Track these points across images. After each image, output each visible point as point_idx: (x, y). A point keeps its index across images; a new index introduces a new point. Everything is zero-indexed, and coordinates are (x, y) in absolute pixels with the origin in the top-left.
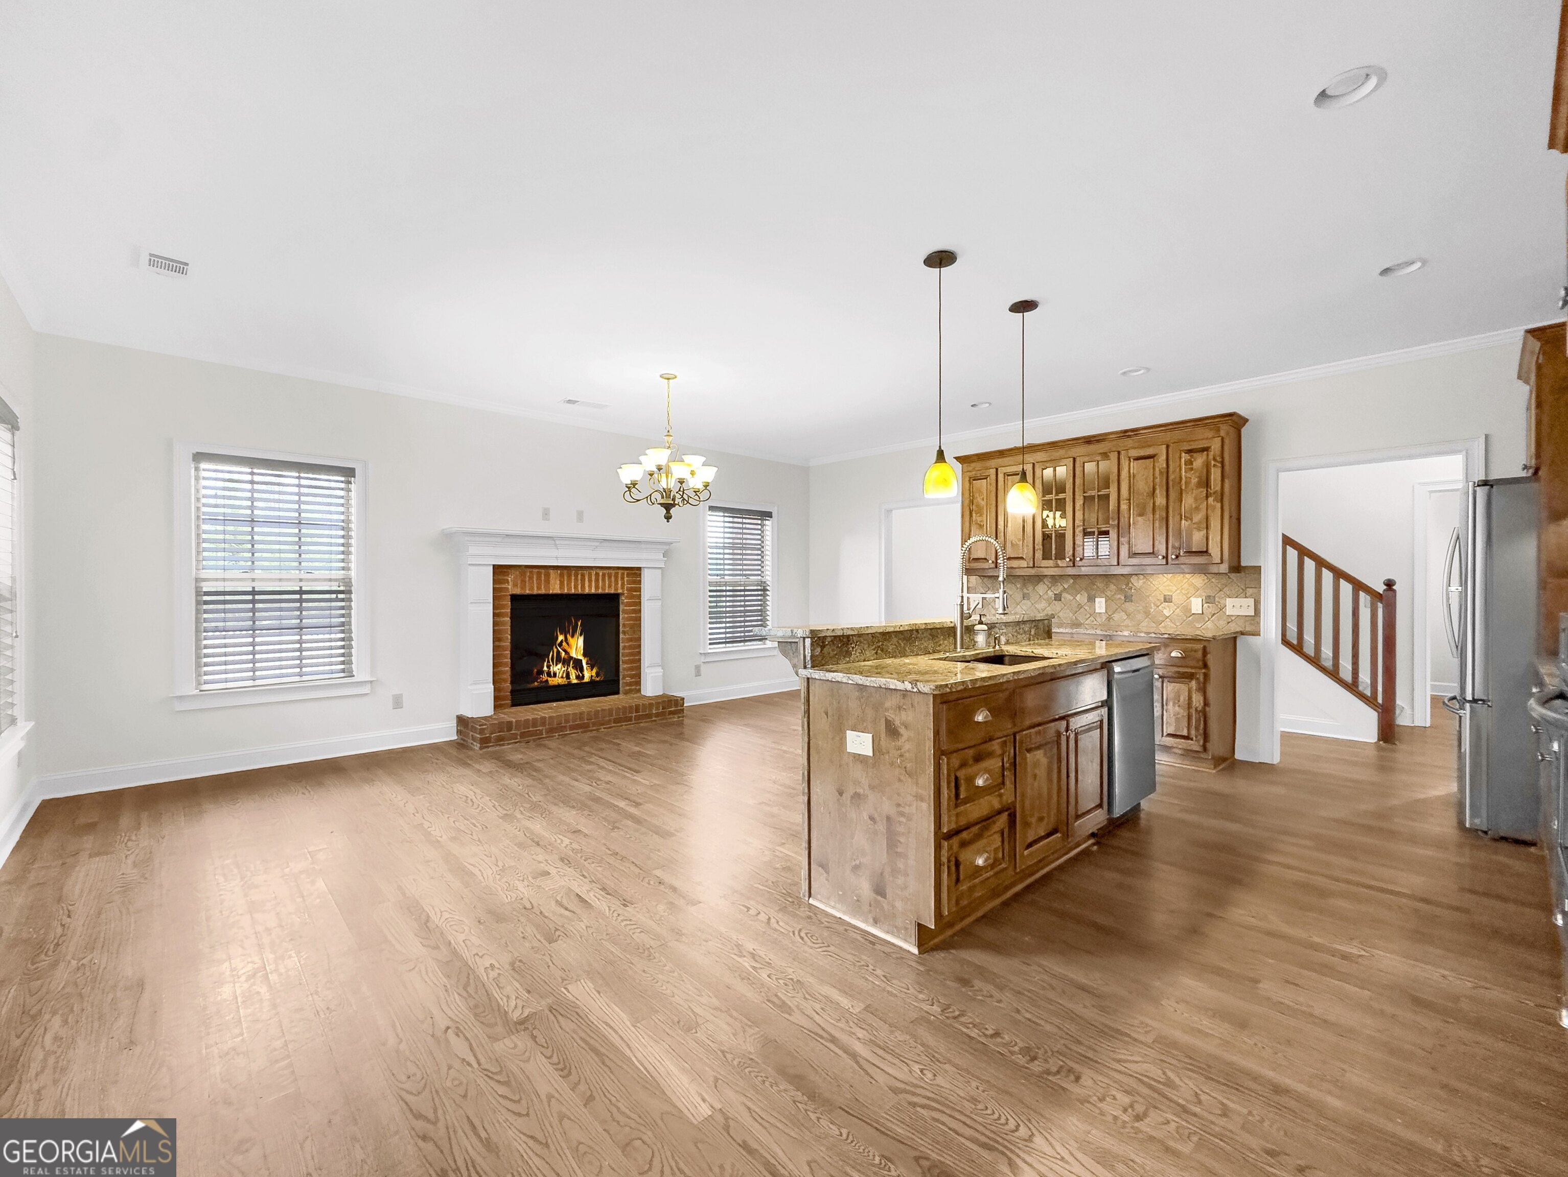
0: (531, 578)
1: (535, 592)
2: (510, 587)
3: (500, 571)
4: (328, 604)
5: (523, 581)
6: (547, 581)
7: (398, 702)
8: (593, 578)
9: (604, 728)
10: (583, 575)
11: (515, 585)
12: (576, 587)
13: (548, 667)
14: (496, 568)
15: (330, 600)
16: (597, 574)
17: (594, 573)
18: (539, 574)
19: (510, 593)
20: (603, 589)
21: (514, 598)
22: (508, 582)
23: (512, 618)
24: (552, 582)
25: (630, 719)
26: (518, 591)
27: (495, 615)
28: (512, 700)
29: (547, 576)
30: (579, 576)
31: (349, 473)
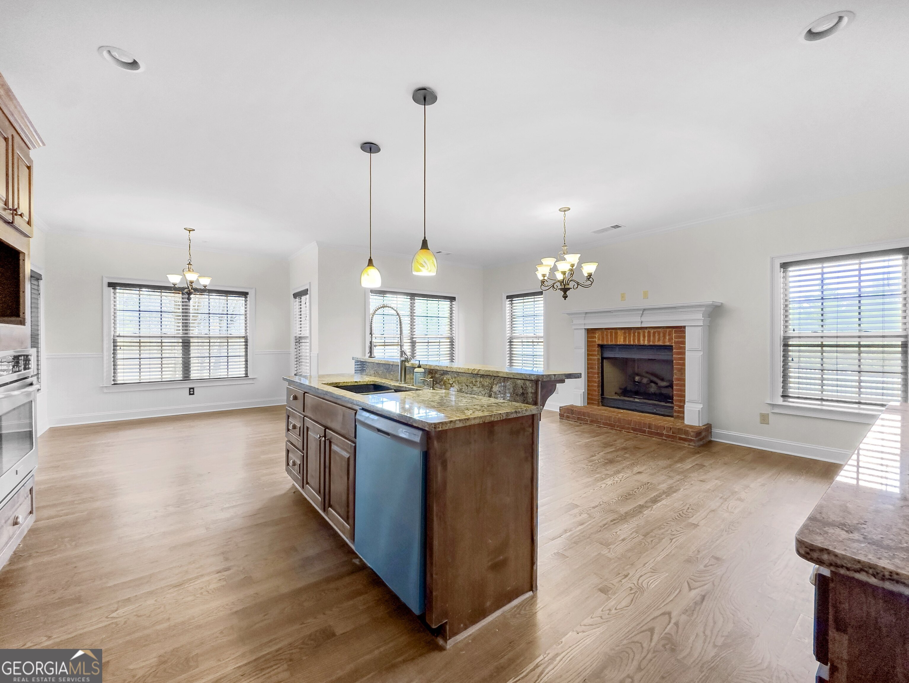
0: (607, 335)
1: (609, 343)
2: (597, 340)
3: (590, 332)
5: (603, 338)
6: (616, 338)
8: (646, 335)
9: (625, 431)
10: (639, 333)
11: (599, 339)
12: (634, 340)
14: (587, 331)
16: (649, 332)
17: (646, 331)
18: (611, 333)
19: (597, 343)
20: (654, 342)
21: (600, 346)
22: (595, 337)
24: (619, 337)
25: (644, 432)
26: (602, 342)
27: (588, 355)
28: (600, 402)
29: (616, 334)
30: (636, 334)
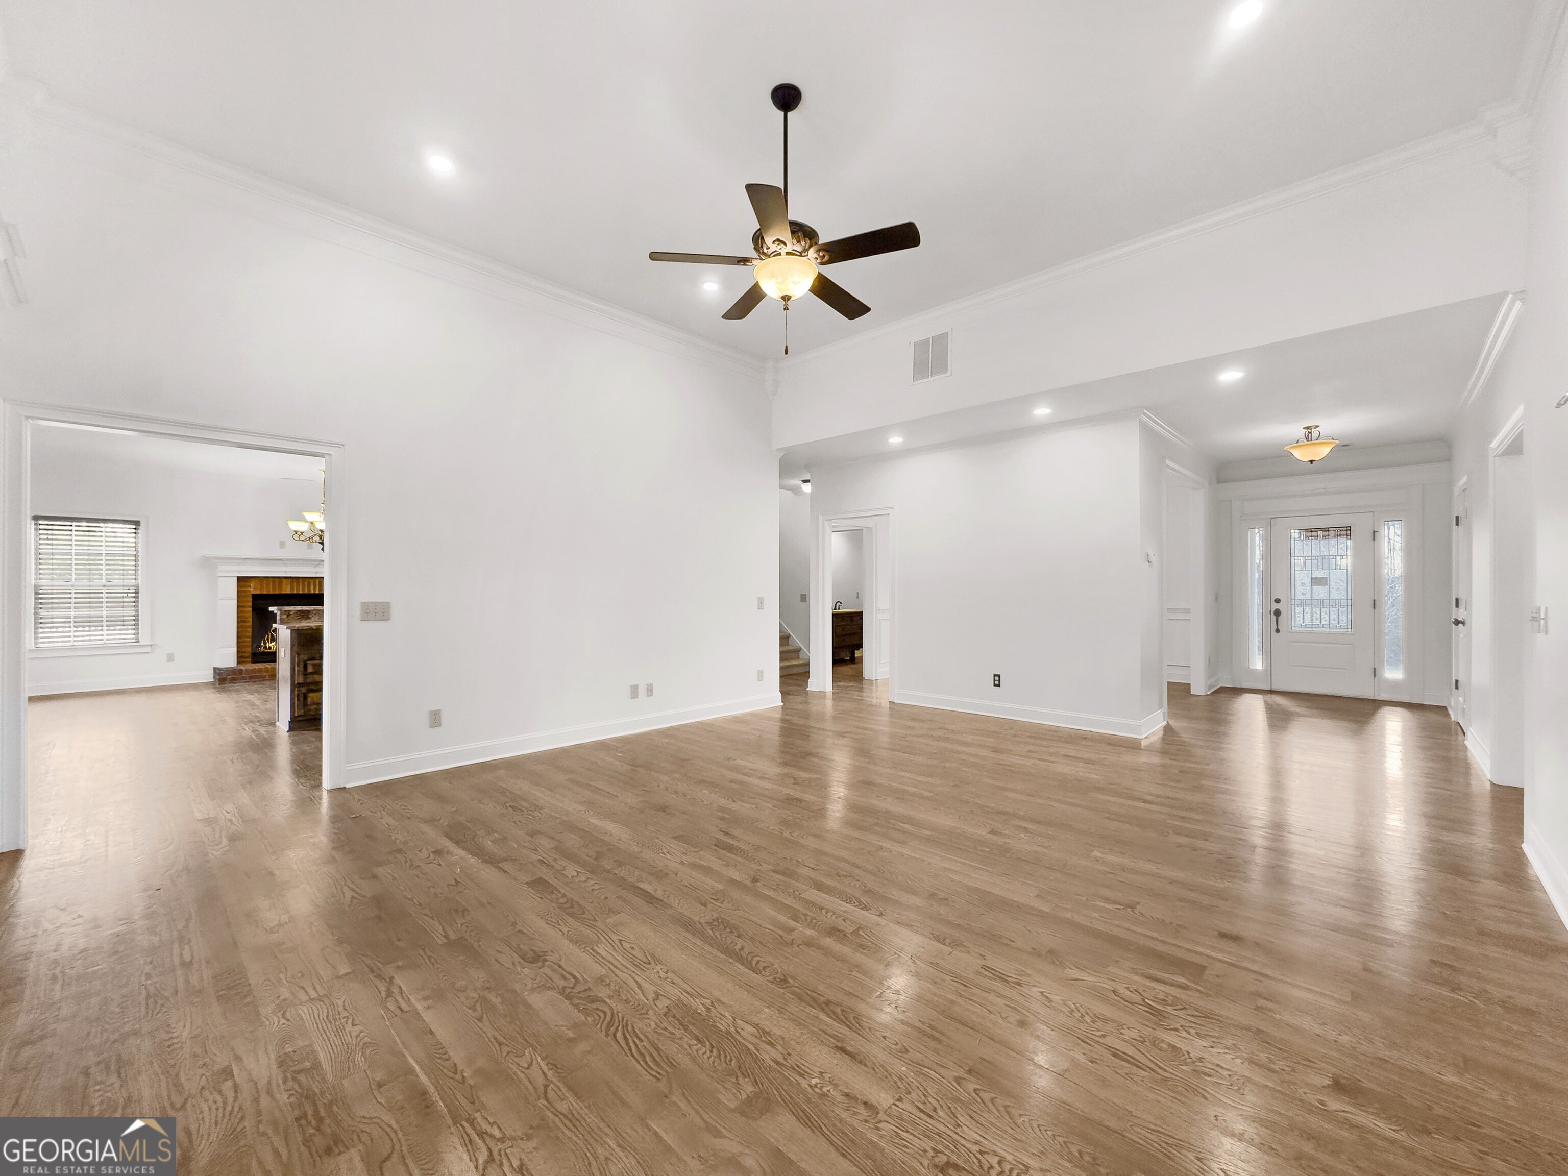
0: (267, 584)
1: (271, 592)
2: (251, 589)
3: (242, 580)
4: (122, 600)
5: (262, 586)
6: (281, 586)
7: (170, 658)
10: (309, 582)
11: (255, 589)
13: (265, 644)
14: (240, 579)
15: (123, 597)
18: (274, 582)
19: (251, 593)
21: (255, 597)
22: (250, 587)
23: (254, 609)
24: (284, 586)
26: (258, 592)
27: (238, 607)
28: (253, 659)
29: (281, 583)
31: (137, 523)
